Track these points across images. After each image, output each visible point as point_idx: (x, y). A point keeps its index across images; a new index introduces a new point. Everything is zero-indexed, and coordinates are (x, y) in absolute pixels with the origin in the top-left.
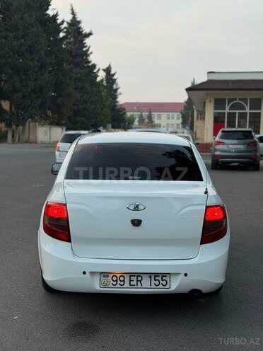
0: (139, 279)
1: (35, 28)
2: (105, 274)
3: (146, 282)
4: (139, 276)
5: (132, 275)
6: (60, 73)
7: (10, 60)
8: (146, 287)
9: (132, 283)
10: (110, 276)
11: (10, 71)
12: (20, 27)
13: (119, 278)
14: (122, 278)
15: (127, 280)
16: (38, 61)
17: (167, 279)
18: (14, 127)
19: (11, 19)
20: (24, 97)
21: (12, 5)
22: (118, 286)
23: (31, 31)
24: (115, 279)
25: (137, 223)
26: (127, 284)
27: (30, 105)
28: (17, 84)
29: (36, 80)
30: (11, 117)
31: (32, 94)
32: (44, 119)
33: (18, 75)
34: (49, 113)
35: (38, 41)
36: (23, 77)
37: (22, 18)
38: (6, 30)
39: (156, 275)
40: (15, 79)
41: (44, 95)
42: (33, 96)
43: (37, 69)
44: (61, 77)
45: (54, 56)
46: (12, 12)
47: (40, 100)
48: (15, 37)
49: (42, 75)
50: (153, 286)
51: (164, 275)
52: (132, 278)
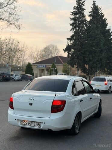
0: (32, 123)
1: (100, 36)
2: (22, 121)
3: (33, 124)
4: (31, 122)
5: (29, 122)
6: (110, 53)
7: (88, 49)
8: (33, 126)
9: (29, 124)
10: (23, 121)
11: (88, 53)
12: (93, 36)
13: (26, 122)
14: (26, 123)
15: (28, 123)
16: (100, 48)
17: (40, 124)
18: (90, 75)
19: (90, 33)
20: (94, 63)
21: (91, 27)
22: (25, 125)
23: (98, 37)
24: (24, 122)
25: (31, 104)
26: (28, 125)
27: (96, 67)
28: (91, 58)
29: (99, 56)
30: (88, 71)
31: (97, 62)
32: (103, 72)
33: (91, 54)
34: (106, 69)
35: (100, 40)
36: (94, 55)
37: (94, 32)
38: (88, 37)
39: (37, 122)
40: (90, 56)
41: (102, 62)
42: (97, 63)
43: (99, 52)
44: (110, 54)
45: (107, 46)
46: (91, 30)
47: (100, 64)
48: (91, 40)
49: (102, 54)
50: (35, 126)
51: (39, 123)
52: (29, 123)
